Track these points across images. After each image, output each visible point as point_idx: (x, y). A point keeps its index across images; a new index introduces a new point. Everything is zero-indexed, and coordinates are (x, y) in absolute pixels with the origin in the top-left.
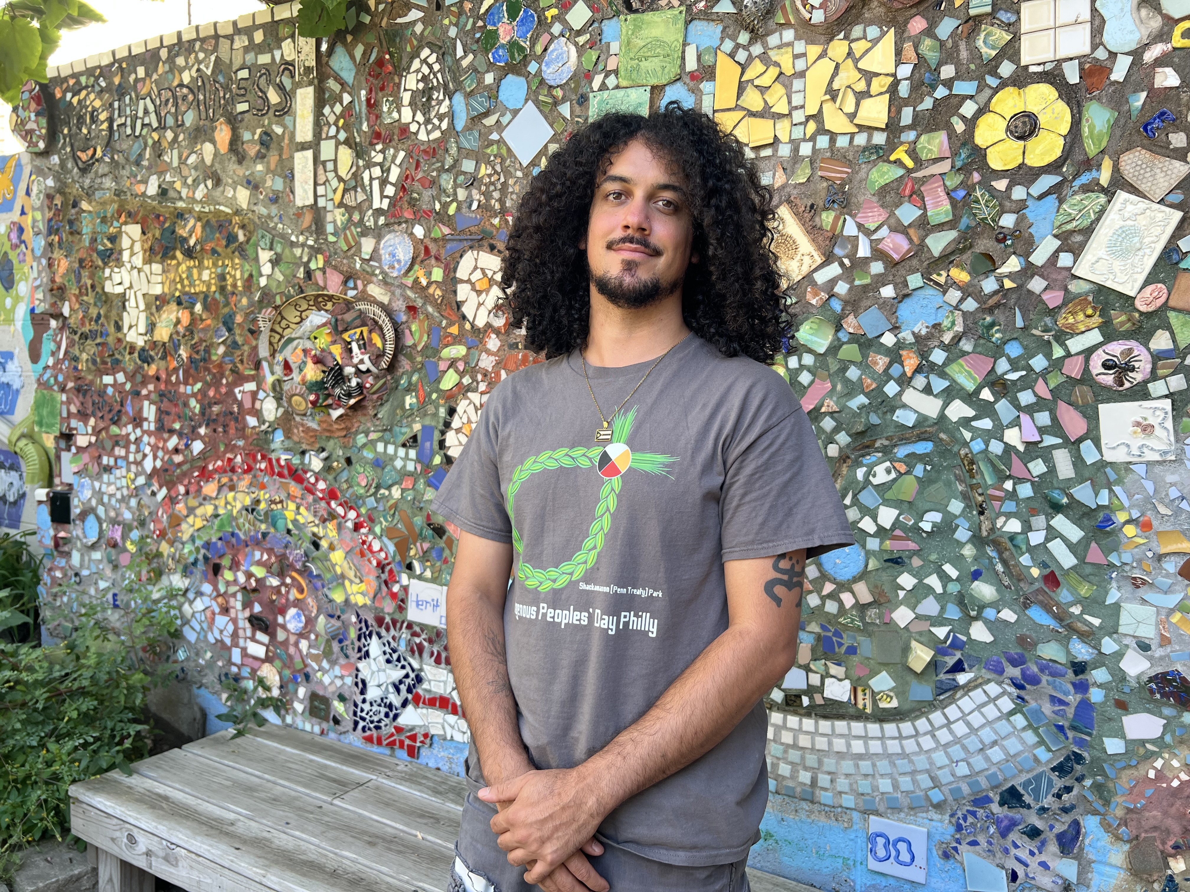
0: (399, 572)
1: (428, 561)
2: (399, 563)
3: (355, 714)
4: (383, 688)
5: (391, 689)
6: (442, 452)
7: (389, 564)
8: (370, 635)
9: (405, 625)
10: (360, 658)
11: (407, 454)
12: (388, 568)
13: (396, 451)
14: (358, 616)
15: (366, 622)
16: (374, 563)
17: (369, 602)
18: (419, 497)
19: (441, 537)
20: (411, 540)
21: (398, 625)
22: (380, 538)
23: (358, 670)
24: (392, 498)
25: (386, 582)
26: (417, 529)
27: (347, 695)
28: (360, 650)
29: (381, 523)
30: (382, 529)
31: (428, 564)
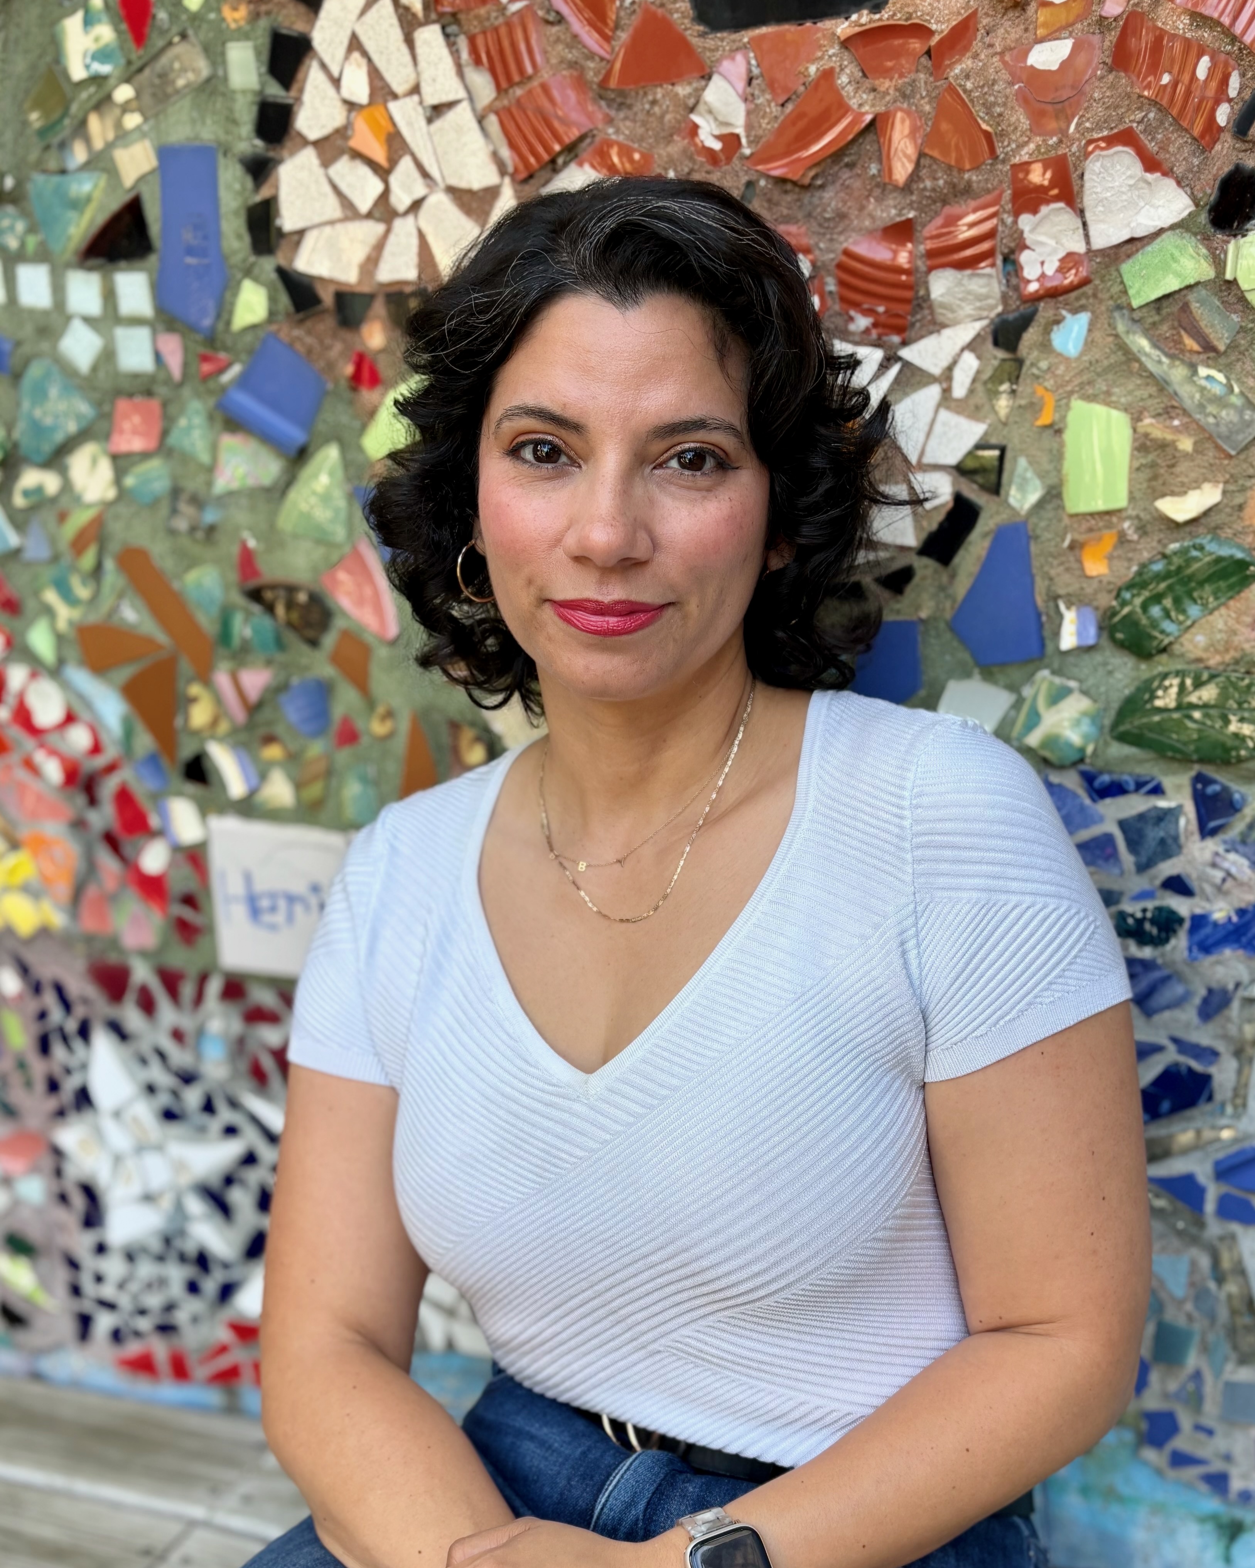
0: (158, 798)
1: (269, 739)
2: (153, 760)
3: (76, 1291)
4: (167, 1203)
5: (196, 1206)
6: (267, 265)
7: (111, 768)
8: (84, 1032)
9: (214, 987)
10: (61, 1113)
11: (109, 296)
12: (108, 788)
13: (58, 289)
14: (24, 970)
15: (60, 990)
16: (53, 771)
17: (57, 919)
18: (193, 484)
19: (314, 643)
20: (185, 666)
21: (187, 990)
22: (56, 672)
23: (58, 1153)
24: (77, 500)
25: (111, 841)
26: (207, 622)
27: (34, 1232)
28: (53, 1086)
29: (49, 612)
30: (60, 639)
31: (273, 752)
